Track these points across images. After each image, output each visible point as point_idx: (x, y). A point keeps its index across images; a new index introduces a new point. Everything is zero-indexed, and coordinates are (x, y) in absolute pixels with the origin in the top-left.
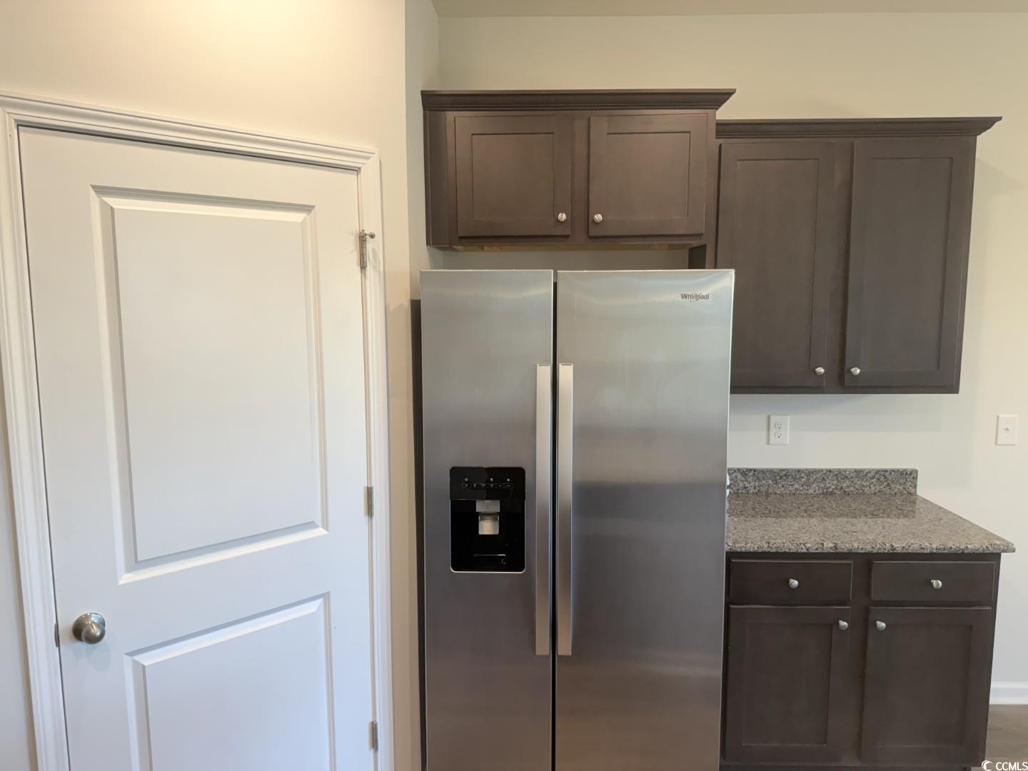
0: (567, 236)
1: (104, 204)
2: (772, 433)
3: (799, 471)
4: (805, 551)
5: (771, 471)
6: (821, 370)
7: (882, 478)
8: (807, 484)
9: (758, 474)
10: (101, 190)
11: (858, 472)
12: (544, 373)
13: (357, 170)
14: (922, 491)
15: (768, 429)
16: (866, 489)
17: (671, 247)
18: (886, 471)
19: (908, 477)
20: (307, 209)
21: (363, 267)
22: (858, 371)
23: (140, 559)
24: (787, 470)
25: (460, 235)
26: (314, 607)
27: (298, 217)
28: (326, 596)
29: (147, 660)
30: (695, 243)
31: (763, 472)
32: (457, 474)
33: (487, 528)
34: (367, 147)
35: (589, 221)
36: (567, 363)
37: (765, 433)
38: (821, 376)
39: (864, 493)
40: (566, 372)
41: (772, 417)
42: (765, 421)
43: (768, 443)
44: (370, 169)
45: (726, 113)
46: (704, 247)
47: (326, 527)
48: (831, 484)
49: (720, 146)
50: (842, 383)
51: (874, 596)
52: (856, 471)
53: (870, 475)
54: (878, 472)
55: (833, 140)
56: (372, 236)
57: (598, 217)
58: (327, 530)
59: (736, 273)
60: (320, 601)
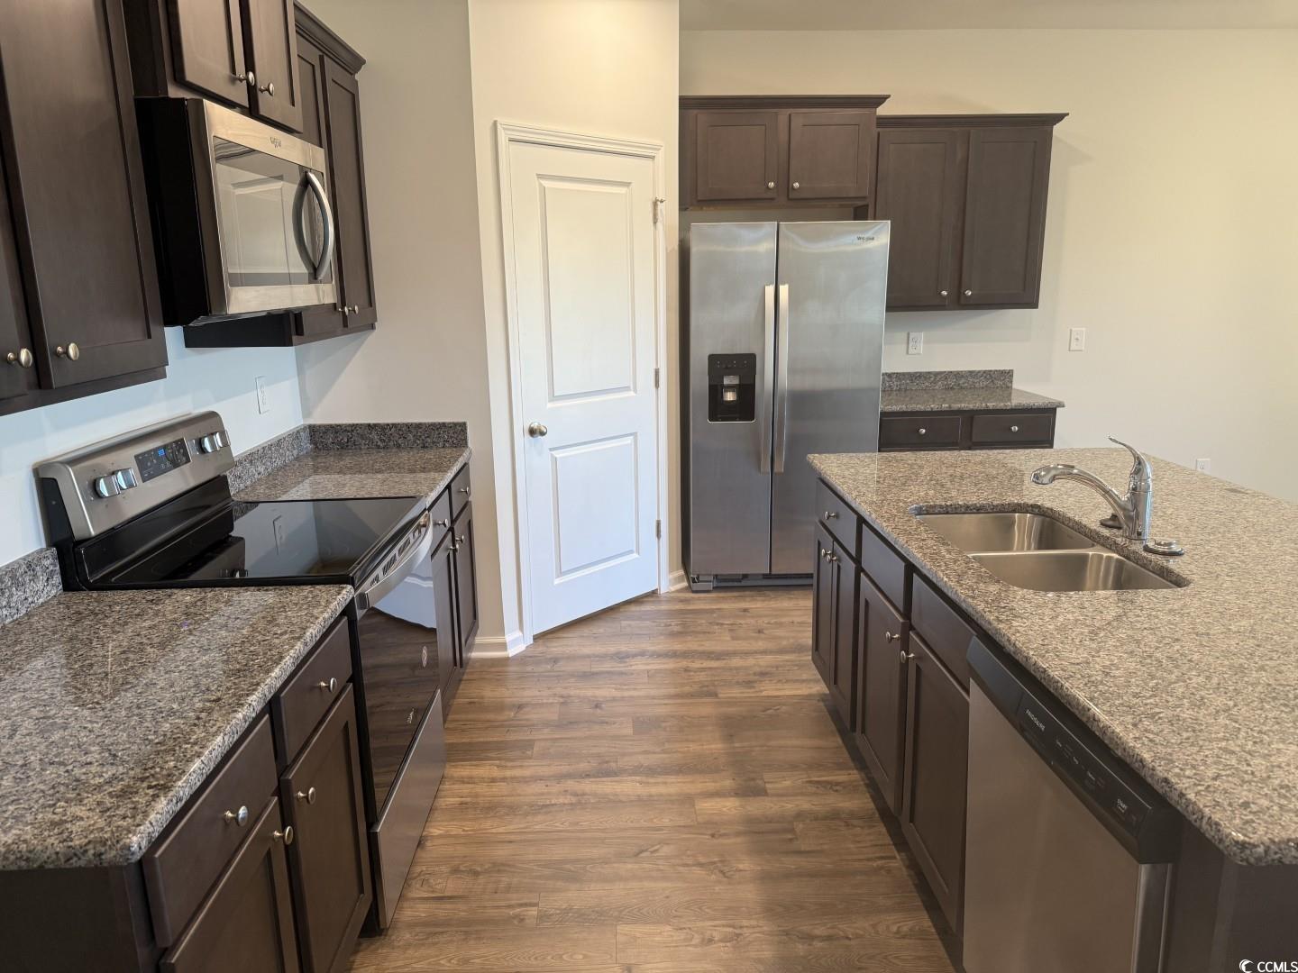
0: (772, 199)
1: (540, 184)
2: (910, 345)
3: (929, 373)
4: (929, 410)
5: (909, 374)
6: (944, 293)
7: (988, 377)
8: (935, 382)
9: (899, 376)
10: (540, 176)
11: (971, 372)
12: (770, 290)
13: (653, 158)
14: (1016, 385)
15: (908, 343)
16: (977, 385)
17: (841, 206)
18: (991, 371)
19: (1007, 375)
20: (628, 184)
21: (655, 223)
22: (970, 293)
23: (556, 394)
24: (921, 373)
25: (699, 198)
26: (629, 440)
27: (623, 190)
28: (634, 434)
29: (558, 454)
30: (860, 203)
31: (904, 374)
32: (713, 359)
33: (730, 396)
34: (657, 142)
35: (789, 188)
36: (784, 284)
37: (904, 346)
38: (944, 297)
39: (975, 387)
40: (784, 290)
41: (911, 334)
42: (906, 335)
43: (907, 353)
44: (660, 156)
45: (883, 111)
46: (867, 206)
47: (635, 391)
48: (952, 382)
49: (879, 134)
50: (960, 303)
51: (974, 439)
52: (970, 372)
53: (979, 374)
54: (985, 372)
55: (955, 129)
56: (662, 202)
57: (796, 185)
58: (636, 393)
59: (891, 223)
60: (632, 437)
